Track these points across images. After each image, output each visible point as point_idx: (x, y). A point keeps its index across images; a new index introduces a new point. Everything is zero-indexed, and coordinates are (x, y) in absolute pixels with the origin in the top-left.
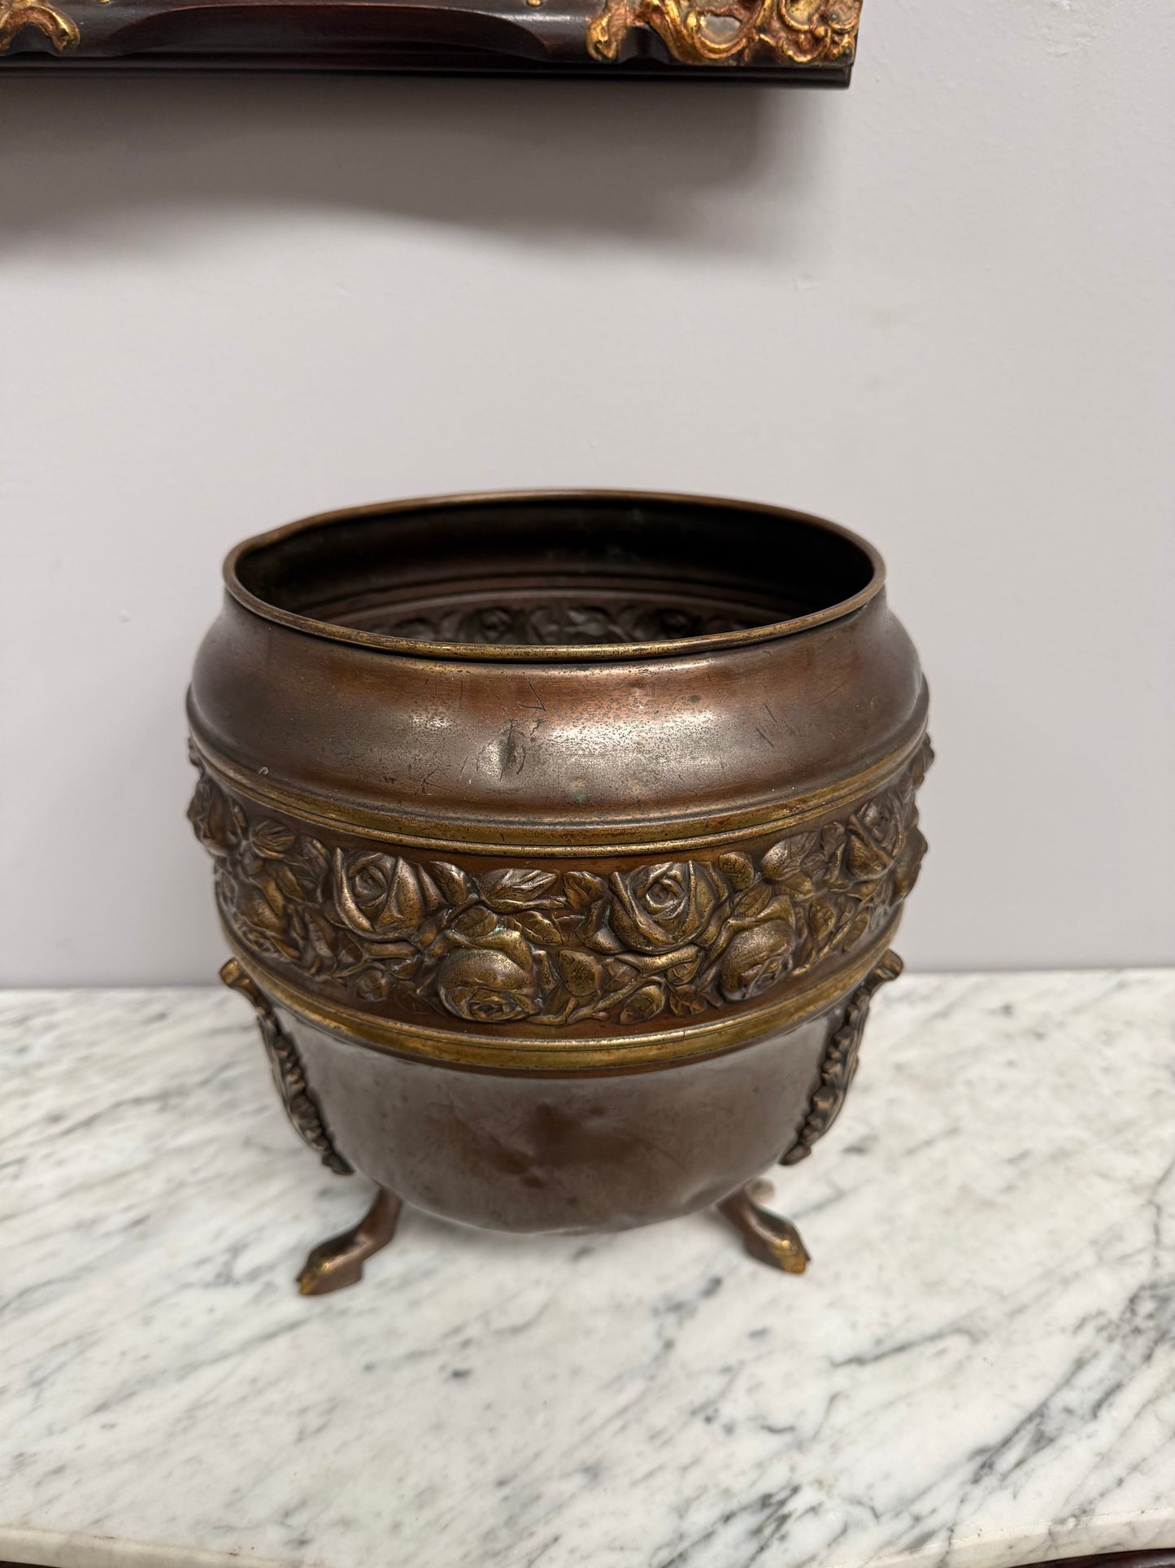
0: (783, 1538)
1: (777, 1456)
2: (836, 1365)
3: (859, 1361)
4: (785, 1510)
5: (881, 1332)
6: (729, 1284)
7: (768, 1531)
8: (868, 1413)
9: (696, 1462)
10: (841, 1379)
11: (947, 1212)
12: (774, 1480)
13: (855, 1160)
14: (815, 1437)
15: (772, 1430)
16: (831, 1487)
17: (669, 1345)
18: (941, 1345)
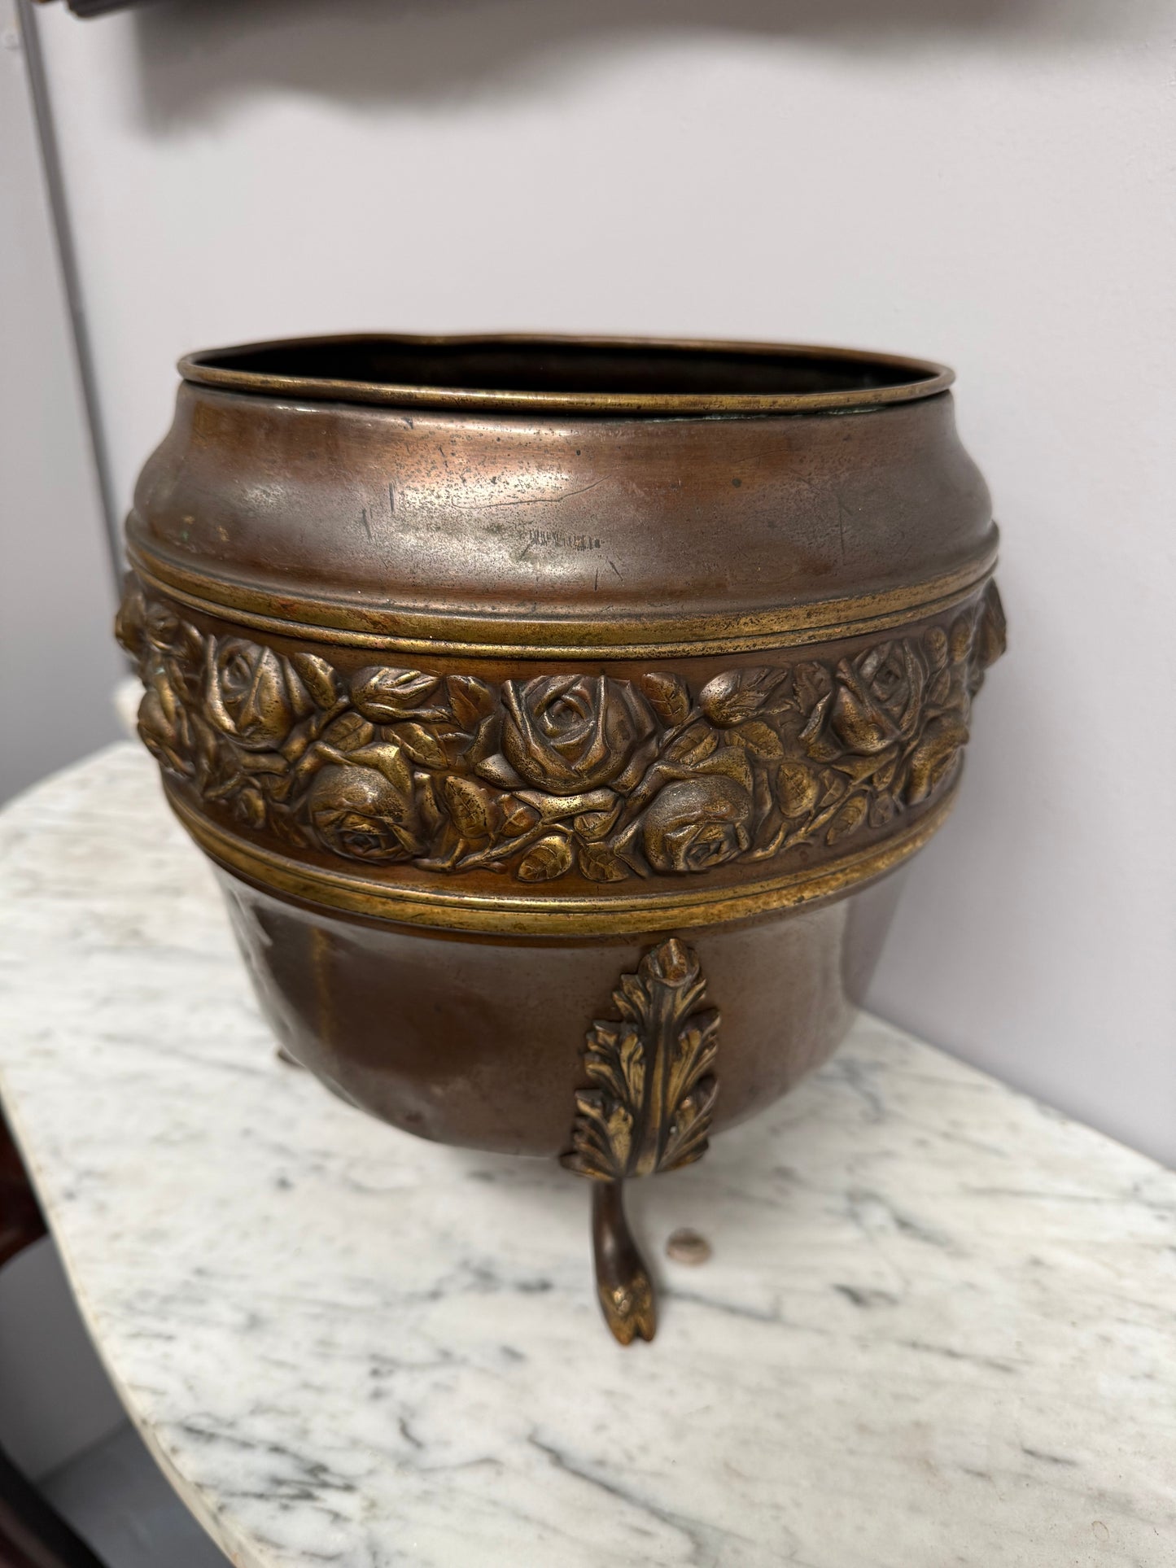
0: (285, 1508)
1: (376, 1450)
2: (533, 1440)
3: (557, 1458)
4: (318, 1492)
5: (615, 1455)
6: (552, 1297)
7: (285, 1490)
8: (495, 1503)
9: (320, 1390)
10: (517, 1455)
11: (863, 1429)
12: (343, 1464)
13: (842, 1305)
14: (427, 1471)
15: (404, 1430)
16: (375, 1517)
17: (435, 1295)
18: (653, 1525)
